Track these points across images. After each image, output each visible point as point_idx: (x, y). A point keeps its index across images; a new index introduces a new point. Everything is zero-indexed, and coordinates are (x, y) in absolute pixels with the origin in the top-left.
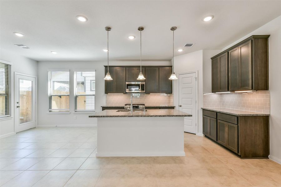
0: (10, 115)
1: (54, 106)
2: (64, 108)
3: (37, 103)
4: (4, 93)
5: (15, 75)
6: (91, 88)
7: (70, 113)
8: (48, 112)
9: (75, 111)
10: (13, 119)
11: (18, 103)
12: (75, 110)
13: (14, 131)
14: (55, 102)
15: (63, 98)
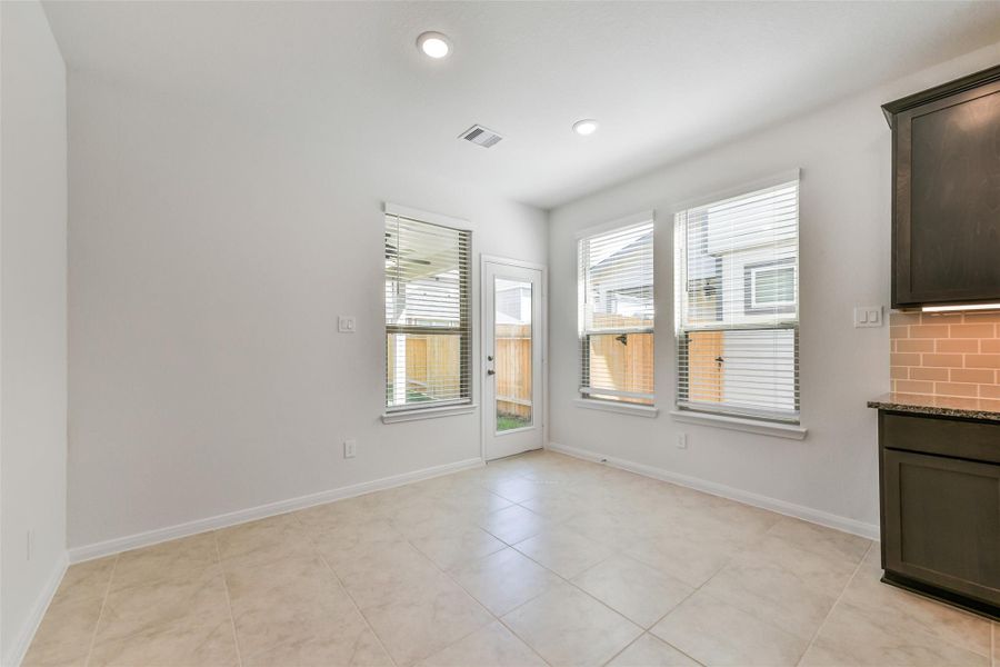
0: (468, 401)
1: (601, 376)
2: (637, 386)
3: (545, 362)
4: (458, 326)
5: (483, 263)
6: (747, 302)
7: (657, 413)
8: (579, 399)
9: (682, 408)
10: (477, 411)
11: (490, 359)
12: (679, 403)
13: (481, 456)
14: (604, 361)
15: (635, 347)
